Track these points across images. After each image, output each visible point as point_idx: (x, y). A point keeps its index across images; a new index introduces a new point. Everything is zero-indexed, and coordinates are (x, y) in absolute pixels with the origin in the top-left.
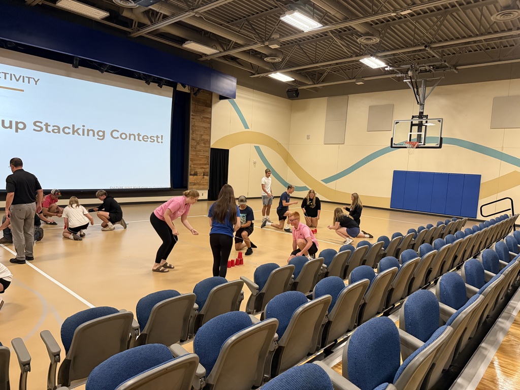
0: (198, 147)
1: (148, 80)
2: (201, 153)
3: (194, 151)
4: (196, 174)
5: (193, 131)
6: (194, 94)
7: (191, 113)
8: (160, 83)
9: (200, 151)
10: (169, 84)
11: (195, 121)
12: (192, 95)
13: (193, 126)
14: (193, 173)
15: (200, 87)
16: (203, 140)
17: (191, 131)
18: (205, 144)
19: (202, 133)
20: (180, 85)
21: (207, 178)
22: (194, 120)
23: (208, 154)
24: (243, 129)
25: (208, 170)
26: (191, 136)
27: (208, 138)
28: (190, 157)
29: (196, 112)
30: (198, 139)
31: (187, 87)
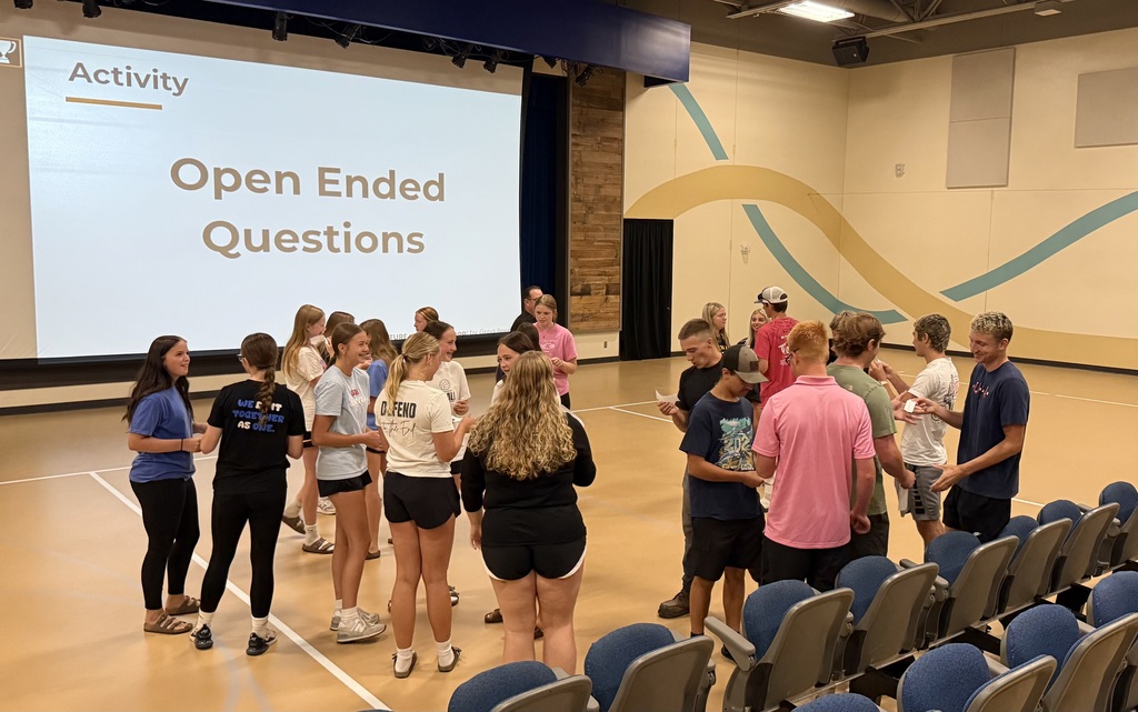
0: (591, 221)
1: (459, 54)
2: (600, 235)
3: (579, 230)
4: (585, 292)
5: (577, 179)
6: (577, 80)
7: (572, 131)
8: (490, 59)
9: (596, 229)
10: (512, 59)
11: (581, 152)
12: (572, 83)
13: (576, 164)
14: (578, 288)
15: (593, 62)
16: (605, 199)
17: (571, 179)
18: (607, 209)
19: (600, 181)
20: (541, 58)
21: (616, 300)
22: (580, 148)
23: (618, 236)
24: (709, 160)
25: (618, 279)
26: (571, 191)
27: (615, 192)
28: (571, 246)
29: (582, 126)
30: (591, 198)
31: (559, 62)
